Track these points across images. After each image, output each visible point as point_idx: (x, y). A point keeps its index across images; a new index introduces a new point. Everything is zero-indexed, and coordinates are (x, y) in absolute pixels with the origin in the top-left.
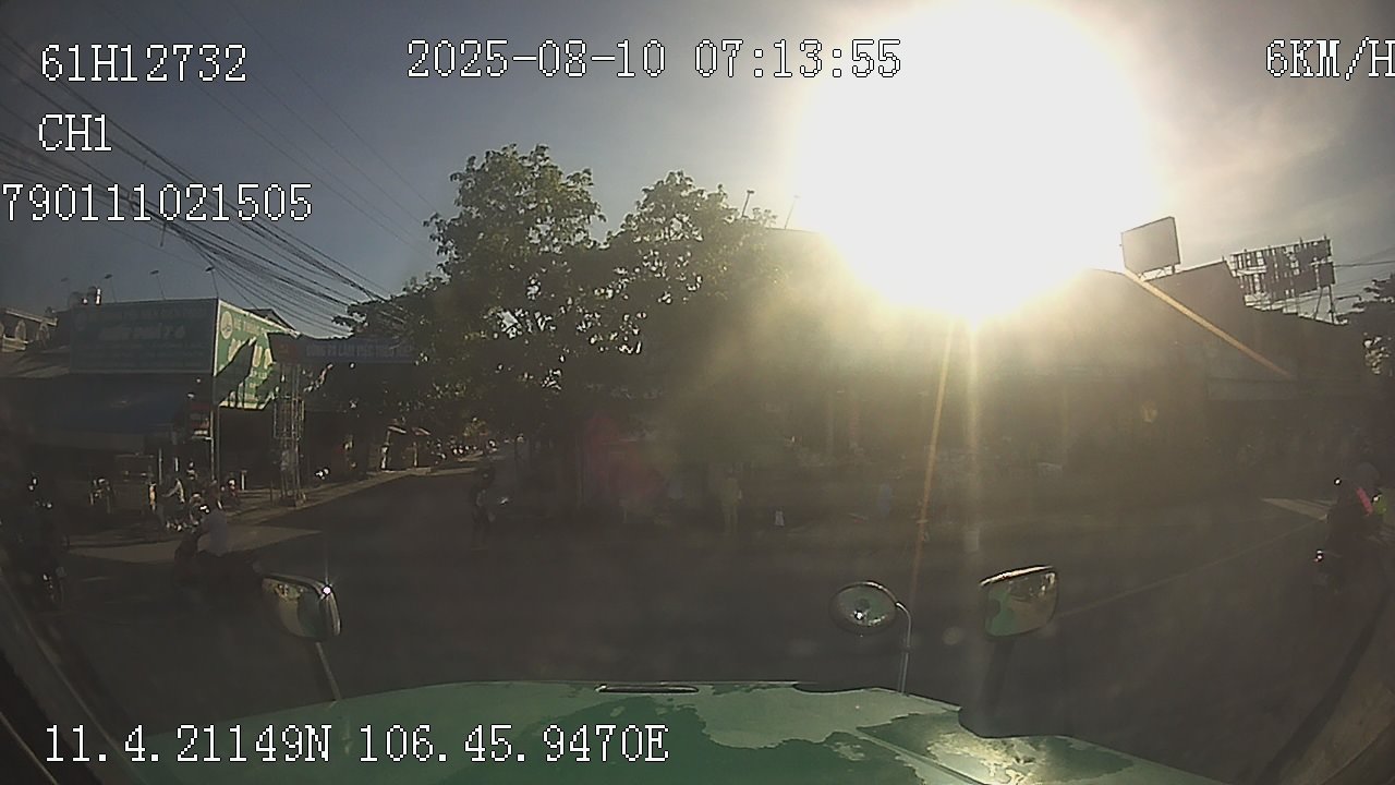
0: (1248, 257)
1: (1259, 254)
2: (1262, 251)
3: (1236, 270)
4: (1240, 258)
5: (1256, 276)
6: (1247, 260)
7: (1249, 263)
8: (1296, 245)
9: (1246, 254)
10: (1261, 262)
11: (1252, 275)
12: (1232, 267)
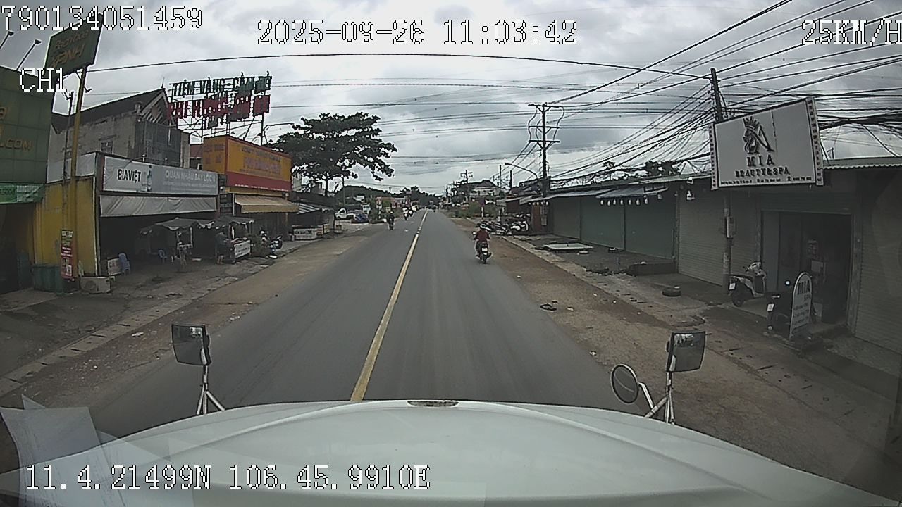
0: (186, 86)
1: (197, 85)
2: (201, 82)
3: (172, 98)
4: (178, 87)
5: (190, 104)
6: (184, 89)
7: (186, 91)
8: (237, 79)
9: (185, 84)
10: (197, 91)
11: (187, 102)
12: (169, 94)
